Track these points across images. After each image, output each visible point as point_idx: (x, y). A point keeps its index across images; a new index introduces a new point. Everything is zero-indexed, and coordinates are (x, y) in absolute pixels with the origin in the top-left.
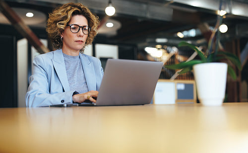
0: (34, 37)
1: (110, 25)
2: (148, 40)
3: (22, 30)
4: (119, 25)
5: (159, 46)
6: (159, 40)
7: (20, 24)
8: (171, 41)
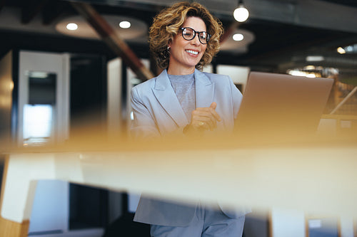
0: (131, 55)
1: (238, 37)
2: (295, 59)
3: (115, 46)
4: (251, 37)
5: (310, 68)
6: (311, 59)
7: (113, 37)
8: (329, 60)
